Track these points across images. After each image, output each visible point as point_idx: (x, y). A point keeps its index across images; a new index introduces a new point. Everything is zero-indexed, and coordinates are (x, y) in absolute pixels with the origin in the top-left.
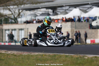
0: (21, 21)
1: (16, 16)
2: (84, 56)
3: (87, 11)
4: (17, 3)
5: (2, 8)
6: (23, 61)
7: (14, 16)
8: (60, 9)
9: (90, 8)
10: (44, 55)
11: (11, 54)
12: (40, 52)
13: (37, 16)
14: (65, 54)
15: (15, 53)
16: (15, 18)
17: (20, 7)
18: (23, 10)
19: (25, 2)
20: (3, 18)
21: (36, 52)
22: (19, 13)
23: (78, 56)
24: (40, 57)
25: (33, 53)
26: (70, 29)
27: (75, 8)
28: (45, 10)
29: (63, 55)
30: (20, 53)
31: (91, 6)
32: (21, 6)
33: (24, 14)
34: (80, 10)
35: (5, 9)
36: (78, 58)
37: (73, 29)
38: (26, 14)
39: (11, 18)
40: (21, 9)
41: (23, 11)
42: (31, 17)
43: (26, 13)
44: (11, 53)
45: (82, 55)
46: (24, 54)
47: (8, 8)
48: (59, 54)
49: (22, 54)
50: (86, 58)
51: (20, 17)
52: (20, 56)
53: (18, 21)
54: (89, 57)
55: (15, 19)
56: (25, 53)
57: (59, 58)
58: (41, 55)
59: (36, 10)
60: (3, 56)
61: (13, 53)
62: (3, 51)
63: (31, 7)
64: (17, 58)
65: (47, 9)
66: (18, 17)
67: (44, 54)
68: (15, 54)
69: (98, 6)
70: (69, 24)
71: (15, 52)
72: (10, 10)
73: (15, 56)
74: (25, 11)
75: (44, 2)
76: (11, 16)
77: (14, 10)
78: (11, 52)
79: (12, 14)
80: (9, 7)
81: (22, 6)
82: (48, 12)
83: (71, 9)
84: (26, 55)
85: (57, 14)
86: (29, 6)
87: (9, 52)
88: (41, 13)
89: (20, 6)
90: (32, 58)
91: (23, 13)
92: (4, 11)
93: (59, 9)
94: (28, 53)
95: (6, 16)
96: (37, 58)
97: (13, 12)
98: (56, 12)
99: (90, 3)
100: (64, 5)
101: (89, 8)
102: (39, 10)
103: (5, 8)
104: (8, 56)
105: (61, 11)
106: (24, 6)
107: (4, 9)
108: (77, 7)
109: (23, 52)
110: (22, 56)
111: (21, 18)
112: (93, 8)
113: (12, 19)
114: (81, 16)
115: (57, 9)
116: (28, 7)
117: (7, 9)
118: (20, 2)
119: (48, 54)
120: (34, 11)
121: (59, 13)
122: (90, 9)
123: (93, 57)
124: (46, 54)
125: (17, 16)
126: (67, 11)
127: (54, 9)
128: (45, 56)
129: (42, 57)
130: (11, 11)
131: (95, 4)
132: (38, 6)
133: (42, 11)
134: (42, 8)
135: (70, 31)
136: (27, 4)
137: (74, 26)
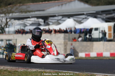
1: (3, 26)
3: (82, 21)
7: (1, 26)
8: (52, 19)
9: (86, 18)
11: (4, 70)
12: (38, 68)
16: (2, 27)
18: (11, 19)
21: (33, 68)
22: (7, 24)
23: (85, 74)
25: (31, 70)
27: (69, 18)
28: (35, 19)
31: (86, 16)
32: (9, 15)
33: (12, 24)
34: (75, 20)
37: (66, 41)
38: (14, 24)
40: (9, 18)
41: (11, 21)
42: (20, 27)
43: (14, 22)
45: (89, 73)
49: (17, 70)
51: (8, 26)
53: (5, 31)
55: (2, 28)
56: (21, 70)
58: (40, 72)
61: (6, 69)
63: (20, 16)
64: (13, 75)
66: (5, 27)
68: (9, 70)
69: (93, 16)
71: (9, 68)
73: (10, 72)
74: (13, 20)
77: (1, 19)
78: (4, 67)
81: (10, 15)
82: (39, 21)
83: (64, 19)
85: (48, 24)
86: (18, 14)
88: (31, 22)
89: (8, 15)
94: (24, 69)
98: (48, 22)
101: (84, 19)
102: (29, 19)
105: (54, 21)
106: (12, 15)
108: (71, 17)
109: (17, 68)
110: (17, 72)
111: (9, 27)
112: (88, 19)
115: (48, 19)
116: (16, 16)
118: (8, 10)
120: (24, 20)
121: (51, 23)
125: (4, 26)
126: (60, 21)
127: (46, 18)
132: (28, 15)
133: (32, 21)
134: (32, 17)
135: (63, 43)
136: (15, 13)
137: (67, 38)
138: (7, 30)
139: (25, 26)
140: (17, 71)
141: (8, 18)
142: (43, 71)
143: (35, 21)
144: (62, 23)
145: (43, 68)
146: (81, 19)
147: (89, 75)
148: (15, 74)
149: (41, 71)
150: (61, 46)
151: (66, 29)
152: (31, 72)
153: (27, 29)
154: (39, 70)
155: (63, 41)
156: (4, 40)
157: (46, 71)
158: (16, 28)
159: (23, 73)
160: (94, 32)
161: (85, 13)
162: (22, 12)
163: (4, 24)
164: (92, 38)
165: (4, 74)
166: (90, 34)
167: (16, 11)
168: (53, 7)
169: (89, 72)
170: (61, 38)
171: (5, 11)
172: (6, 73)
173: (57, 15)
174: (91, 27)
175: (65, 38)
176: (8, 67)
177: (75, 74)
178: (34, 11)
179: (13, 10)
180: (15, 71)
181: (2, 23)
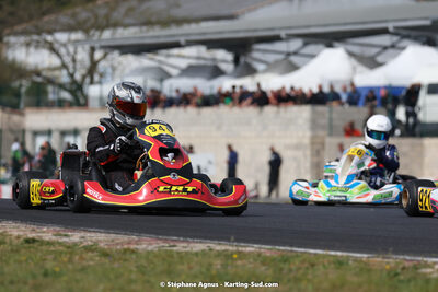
0: (101, 98)
1: (78, 77)
3: (380, 59)
5: (22, 39)
6: (148, 282)
7: (72, 76)
8: (264, 51)
9: (393, 46)
10: (235, 256)
11: (84, 247)
12: (212, 238)
13: (169, 76)
14: (333, 253)
15: (100, 241)
16: (74, 82)
17: (96, 38)
18: (108, 51)
20: (25, 84)
21: (194, 237)
22: (94, 65)
23: (392, 262)
24: (218, 262)
25: (185, 245)
27: (330, 46)
28: (202, 51)
29: (324, 256)
30: (122, 244)
31: (395, 39)
32: (100, 36)
33: (114, 69)
34: (351, 54)
35: (34, 44)
38: (120, 67)
39: (57, 81)
40: (102, 47)
41: (109, 56)
42: (145, 82)
43: (120, 63)
44: (81, 242)
45: (408, 258)
46: (144, 246)
47: (46, 42)
48: (303, 250)
49: (133, 247)
51: (96, 78)
52: (128, 256)
53: (86, 97)
55: (74, 87)
56: (148, 245)
57: (307, 268)
58: (219, 254)
59: (164, 52)
60: (50, 257)
61: (90, 243)
62: (45, 229)
64: (116, 265)
65: (209, 48)
66: (88, 80)
67: (235, 249)
68: (102, 245)
69: (424, 39)
70: (303, 112)
71: (100, 238)
72: (53, 50)
73: (105, 254)
74: (116, 55)
76: (57, 73)
77: (71, 50)
78: (82, 234)
79: (64, 66)
80: (49, 38)
81: (107, 34)
82: (214, 60)
83: (310, 49)
85: (250, 71)
86: (135, 33)
87: (75, 237)
88: (183, 63)
89: (97, 33)
90: (185, 267)
91: (110, 63)
92: (28, 54)
93: (258, 50)
94: (161, 244)
95: (38, 73)
96: (208, 270)
97: (67, 60)
98: (249, 61)
101: (385, 48)
102: (175, 51)
103: (32, 40)
104: (71, 253)
105: (271, 58)
106: (113, 34)
107: (28, 45)
108: (336, 44)
109: (134, 238)
110: (134, 256)
111: (100, 83)
112: (403, 48)
113: (62, 86)
115: (251, 50)
116: (128, 38)
117: (43, 47)
120: (157, 54)
121: (260, 67)
122: (391, 51)
124: (240, 249)
125: (84, 77)
126: (294, 59)
127: (240, 48)
128: (241, 259)
129: (230, 262)
130: (58, 54)
132: (172, 36)
133: (189, 57)
134: (190, 43)
135: (307, 141)
136: (126, 26)
137: (324, 121)
138: (93, 91)
139: (164, 75)
140: (133, 252)
141: (97, 45)
142: (231, 248)
143: (198, 58)
144: (305, 64)
145: (233, 238)
146: (374, 51)
147: (407, 264)
148: (125, 260)
149: (227, 250)
150: (299, 154)
151: (320, 87)
152: (186, 253)
153: (171, 86)
154: (218, 248)
155: (308, 134)
156: (84, 129)
157: (244, 249)
159: (156, 256)
160: (424, 99)
161: (390, 26)
162: (148, 23)
163: (84, 72)
164: (417, 123)
165: (85, 263)
166: (410, 109)
167: (127, 21)
168: (270, 4)
169: (408, 255)
170: (301, 122)
171: (85, 21)
172: (93, 260)
173: (283, 34)
174: (416, 80)
175: (314, 125)
176: (99, 234)
177: (356, 260)
178: (198, 20)
179: (116, 16)
180: (125, 251)
181: (74, 68)
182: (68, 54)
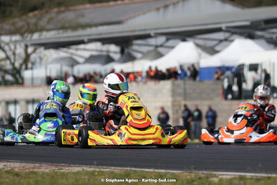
0: (32, 79)
1: (17, 65)
2: (210, 174)
3: (217, 48)
4: (21, 27)
7: (13, 64)
8: (140, 45)
9: (226, 40)
10: (96, 174)
11: (6, 171)
12: (86, 164)
13: (77, 63)
14: (157, 171)
15: (16, 168)
16: (14, 68)
17: (28, 39)
18: (37, 47)
19: (42, 23)
21: (75, 164)
22: (28, 57)
23: (193, 175)
24: (87, 177)
26: (170, 99)
27: (184, 40)
28: (98, 45)
29: (151, 172)
30: (29, 169)
31: (227, 35)
32: (31, 37)
33: (41, 59)
34: (198, 45)
36: (193, 181)
37: (179, 99)
38: (45, 58)
39: (4, 68)
40: (32, 45)
41: (38, 51)
42: (61, 68)
43: (45, 55)
44: (4, 169)
45: (205, 172)
46: (43, 170)
48: (139, 169)
49: (36, 170)
50: (215, 180)
51: (30, 65)
52: (30, 176)
53: (22, 79)
54: (224, 177)
55: (15, 72)
56: (45, 169)
58: (88, 173)
59: (74, 47)
61: (9, 169)
63: (60, 38)
64: (22, 181)
65: (103, 44)
66: (24, 67)
67: (97, 170)
68: (16, 170)
69: (246, 34)
70: (167, 85)
71: (16, 166)
73: (17, 175)
74: (41, 50)
75: (97, 25)
76: (3, 63)
77: (12, 47)
78: (5, 164)
79: (8, 58)
81: (36, 36)
82: (108, 51)
83: (171, 43)
84: (48, 174)
85: (131, 58)
86: (55, 35)
88: (87, 54)
89: (29, 36)
90: (64, 181)
91: (38, 55)
93: (137, 45)
94: (54, 168)
96: (77, 181)
97: (10, 53)
98: (131, 52)
99: (223, 26)
100: (152, 33)
101: (221, 41)
102: (82, 46)
105: (145, 49)
106: (40, 35)
108: (188, 39)
109: (37, 165)
110: (34, 175)
111: (32, 68)
112: (232, 41)
113: (6, 72)
114: (198, 64)
115: (132, 45)
118: (28, 24)
119: (108, 170)
120: (69, 48)
121: (139, 55)
122: (224, 43)
123: (235, 178)
124: (102, 170)
125: (21, 65)
126: (161, 50)
127: (124, 43)
128: (101, 175)
129: (93, 178)
130: (4, 50)
131: (239, 31)
132: (80, 36)
133: (91, 50)
134: (91, 41)
135: (169, 104)
136: (48, 30)
137: (180, 91)
138: (27, 74)
139: (73, 63)
140: (35, 173)
141: (29, 43)
143: (97, 50)
144: (168, 52)
145: (95, 163)
146: (214, 43)
147: (202, 176)
148: (29, 178)
152: (68, 173)
153: (78, 69)
156: (22, 100)
157: (104, 170)
158: (50, 70)
163: (21, 61)
165: (3, 180)
169: (206, 169)
170: (164, 91)
175: (174, 93)
180: (31, 173)
181: (14, 58)
182: (10, 49)
